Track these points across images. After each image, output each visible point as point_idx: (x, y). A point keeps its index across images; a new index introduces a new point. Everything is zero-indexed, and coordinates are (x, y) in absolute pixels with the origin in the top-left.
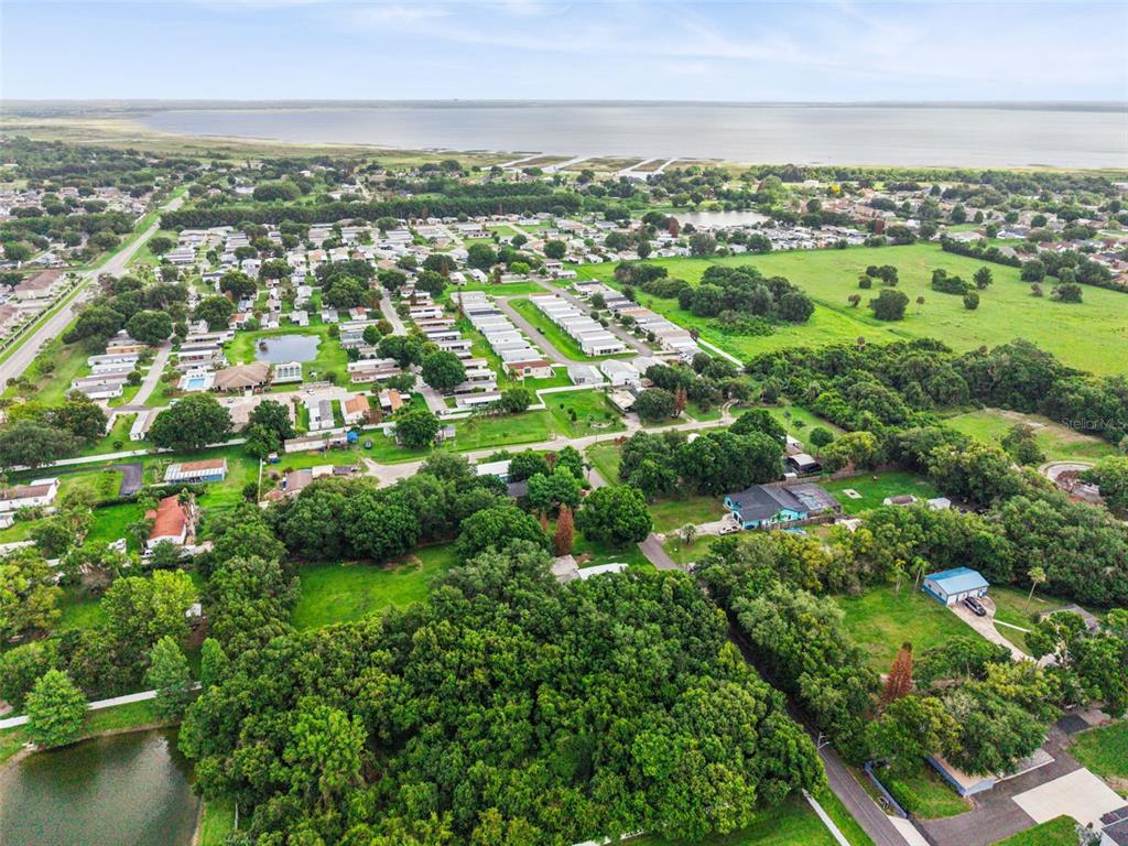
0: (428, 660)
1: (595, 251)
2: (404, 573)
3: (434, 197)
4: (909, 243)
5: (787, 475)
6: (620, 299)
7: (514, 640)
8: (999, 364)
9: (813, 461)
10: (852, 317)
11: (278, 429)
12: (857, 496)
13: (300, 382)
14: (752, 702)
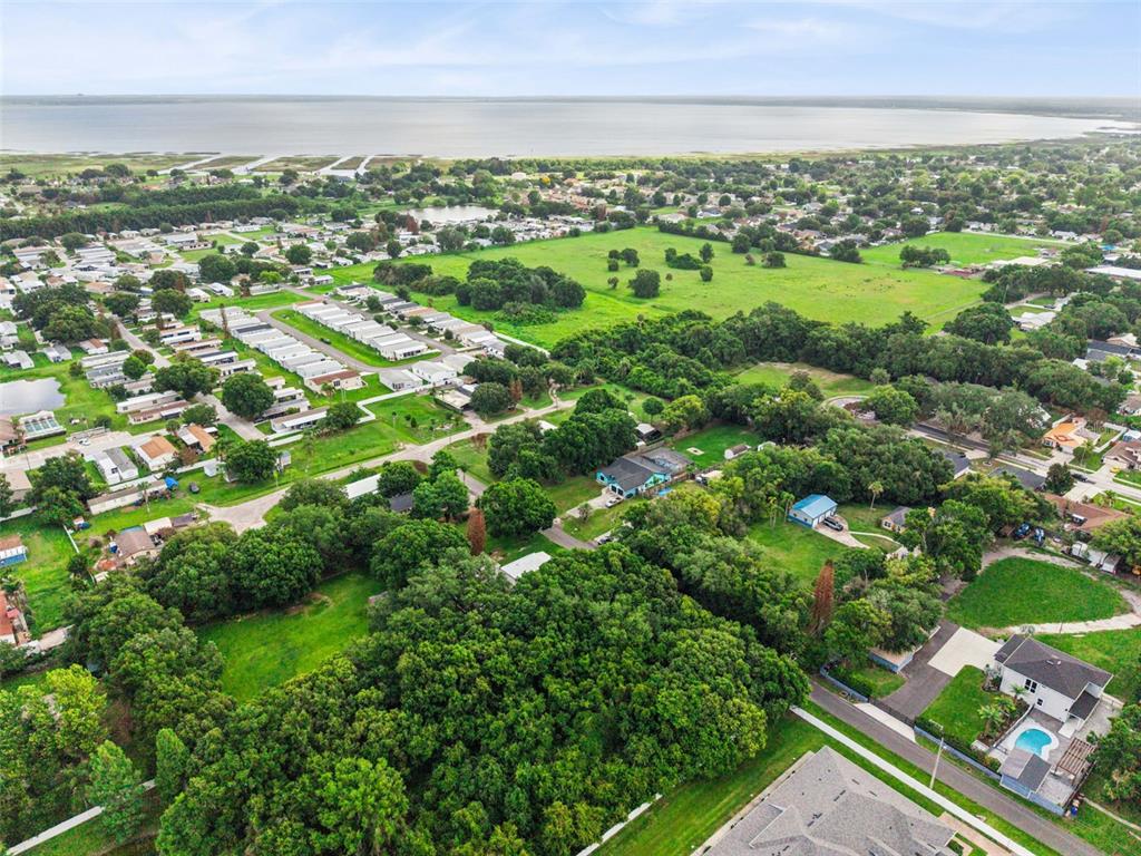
0: (423, 686)
1: (341, 254)
2: (316, 612)
3: (113, 207)
4: (630, 227)
5: (638, 444)
6: (395, 301)
7: (499, 643)
8: (763, 324)
9: (653, 429)
10: (615, 297)
11: (76, 488)
12: (700, 453)
13: (63, 433)
14: (734, 640)
